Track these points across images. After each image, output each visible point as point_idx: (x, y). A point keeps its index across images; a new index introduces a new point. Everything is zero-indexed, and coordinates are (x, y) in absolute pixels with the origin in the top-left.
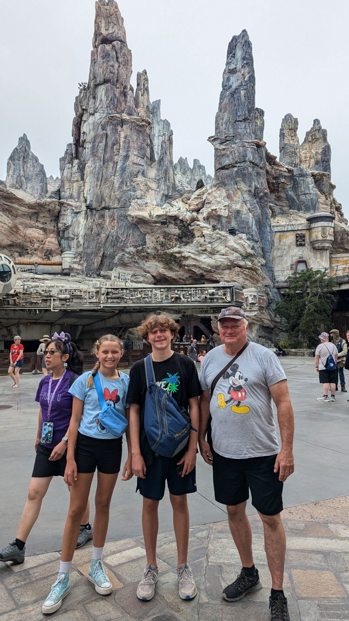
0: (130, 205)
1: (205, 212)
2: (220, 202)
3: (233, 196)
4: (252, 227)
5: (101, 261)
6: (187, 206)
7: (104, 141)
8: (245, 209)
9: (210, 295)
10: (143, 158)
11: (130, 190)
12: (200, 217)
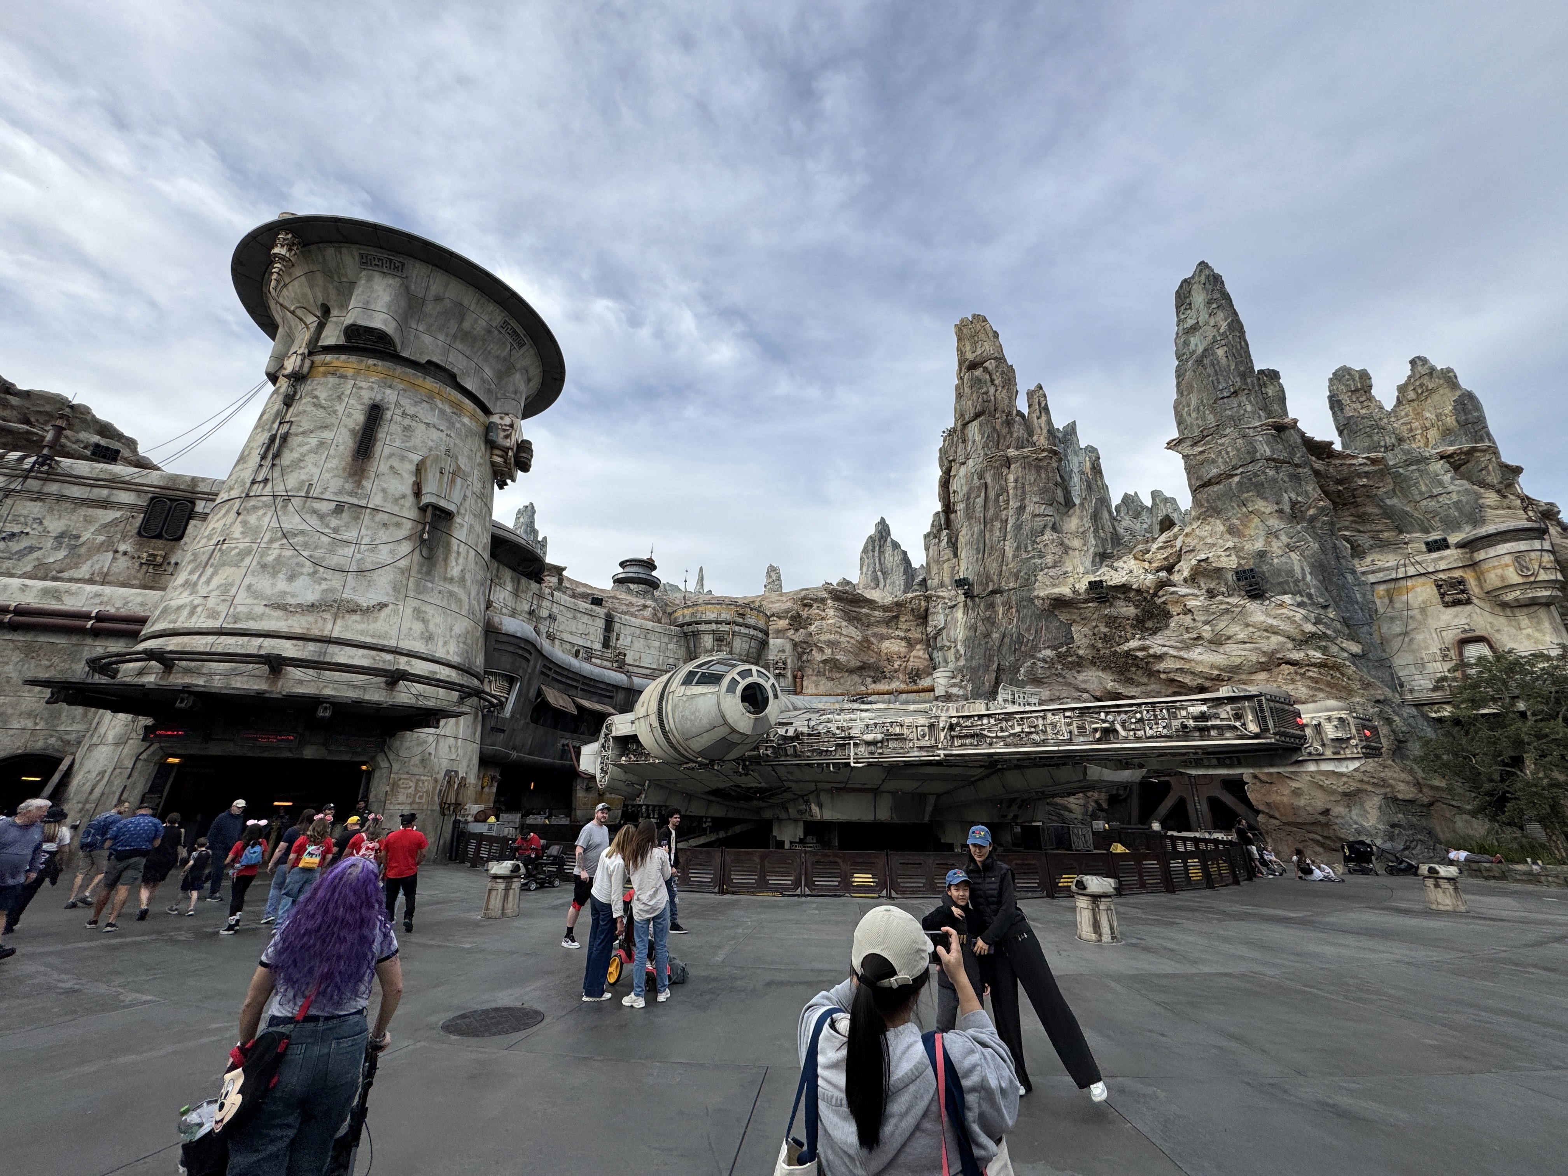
0: (1036, 580)
1: (1185, 568)
2: (1214, 545)
3: (1241, 527)
4: (1304, 579)
5: (997, 678)
6: (1146, 565)
7: (983, 494)
8: (1276, 547)
9: (1195, 719)
10: (1051, 505)
11: (1033, 557)
12: (1175, 578)
